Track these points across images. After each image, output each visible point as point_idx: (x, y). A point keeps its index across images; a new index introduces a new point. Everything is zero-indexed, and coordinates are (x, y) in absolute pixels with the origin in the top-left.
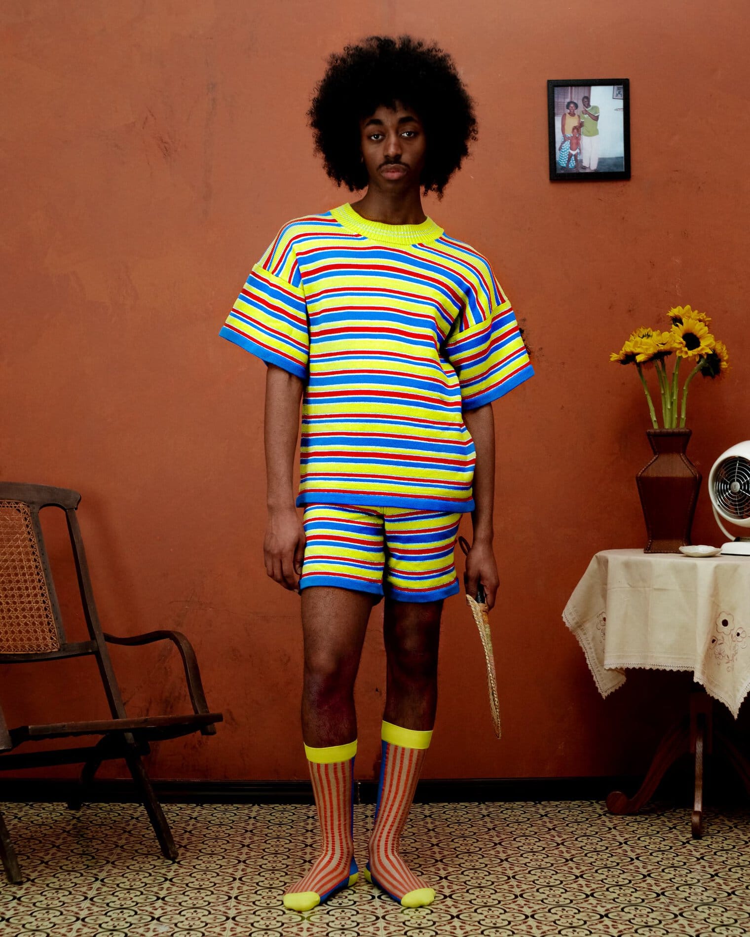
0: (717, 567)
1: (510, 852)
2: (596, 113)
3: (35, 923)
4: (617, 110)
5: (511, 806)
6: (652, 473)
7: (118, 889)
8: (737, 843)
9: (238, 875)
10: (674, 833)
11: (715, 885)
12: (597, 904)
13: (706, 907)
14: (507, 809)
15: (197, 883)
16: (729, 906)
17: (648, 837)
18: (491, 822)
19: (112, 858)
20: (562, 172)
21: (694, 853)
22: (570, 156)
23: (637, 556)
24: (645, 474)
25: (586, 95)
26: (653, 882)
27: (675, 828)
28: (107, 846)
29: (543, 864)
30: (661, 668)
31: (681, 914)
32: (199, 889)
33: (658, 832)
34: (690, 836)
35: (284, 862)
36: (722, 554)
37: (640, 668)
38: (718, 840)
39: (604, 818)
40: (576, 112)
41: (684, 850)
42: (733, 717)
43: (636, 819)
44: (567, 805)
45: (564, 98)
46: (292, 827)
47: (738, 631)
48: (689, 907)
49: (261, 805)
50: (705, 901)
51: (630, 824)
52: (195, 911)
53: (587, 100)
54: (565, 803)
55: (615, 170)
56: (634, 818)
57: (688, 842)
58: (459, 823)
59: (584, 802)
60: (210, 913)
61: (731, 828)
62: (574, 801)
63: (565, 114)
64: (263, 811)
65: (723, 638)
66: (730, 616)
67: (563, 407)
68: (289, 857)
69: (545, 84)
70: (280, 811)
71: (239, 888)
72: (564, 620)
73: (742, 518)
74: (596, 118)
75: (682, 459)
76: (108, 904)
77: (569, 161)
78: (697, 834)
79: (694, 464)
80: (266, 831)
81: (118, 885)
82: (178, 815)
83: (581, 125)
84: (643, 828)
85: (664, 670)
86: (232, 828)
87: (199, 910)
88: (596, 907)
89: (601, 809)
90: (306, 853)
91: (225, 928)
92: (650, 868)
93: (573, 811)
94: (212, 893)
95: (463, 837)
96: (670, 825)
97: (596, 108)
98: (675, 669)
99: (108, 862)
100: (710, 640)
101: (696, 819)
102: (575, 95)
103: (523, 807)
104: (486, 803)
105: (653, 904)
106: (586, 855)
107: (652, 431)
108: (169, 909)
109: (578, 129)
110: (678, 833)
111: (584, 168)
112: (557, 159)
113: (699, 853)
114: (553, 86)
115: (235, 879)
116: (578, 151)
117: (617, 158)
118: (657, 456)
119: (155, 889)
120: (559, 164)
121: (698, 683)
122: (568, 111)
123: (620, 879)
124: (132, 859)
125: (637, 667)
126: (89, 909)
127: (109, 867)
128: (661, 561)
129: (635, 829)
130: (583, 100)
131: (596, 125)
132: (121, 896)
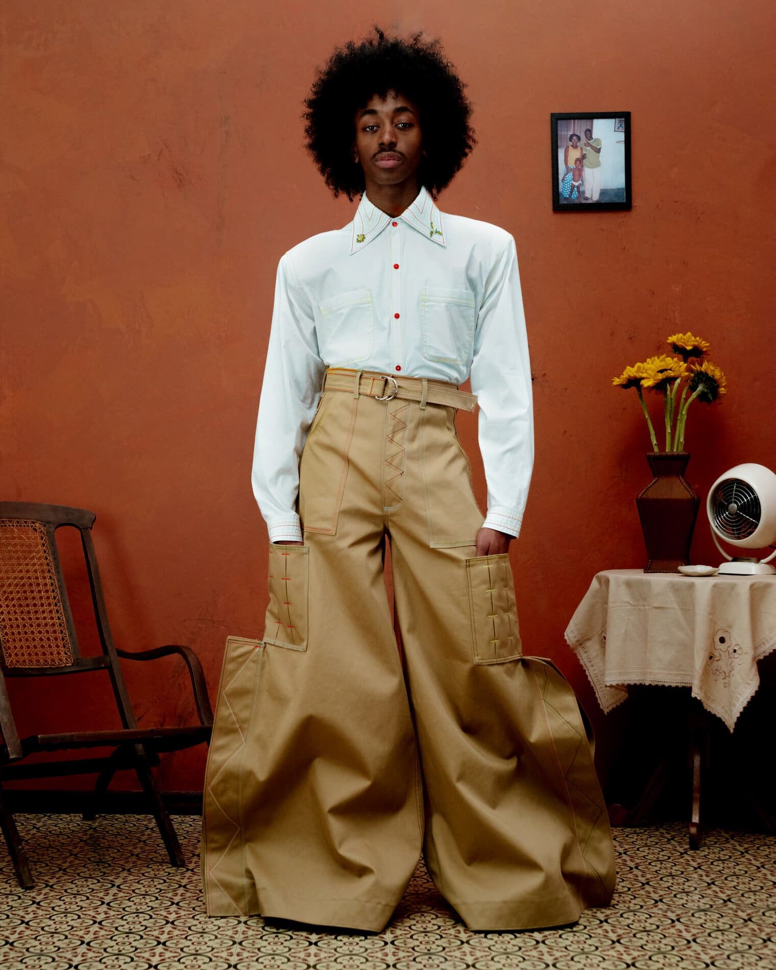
2: (598, 145)
4: (618, 142)
7: (134, 895)
17: (647, 848)
19: (127, 866)
20: (565, 202)
21: (692, 863)
22: (573, 187)
24: (645, 496)
25: (589, 128)
26: (651, 889)
27: (673, 839)
30: (660, 684)
40: (578, 144)
41: (682, 860)
43: (635, 831)
45: (567, 130)
47: (735, 648)
53: (589, 132)
56: (634, 830)
57: (686, 853)
61: (727, 839)
63: (568, 147)
65: (720, 654)
66: (726, 633)
67: (565, 432)
72: (566, 637)
74: (598, 151)
75: (681, 481)
77: (571, 192)
78: (695, 845)
81: (133, 891)
82: (191, 826)
83: (584, 157)
84: (642, 839)
96: (669, 836)
97: (598, 140)
99: (124, 869)
100: (707, 657)
101: (693, 830)
102: (578, 127)
107: (652, 454)
109: (580, 160)
110: (676, 844)
111: (587, 199)
112: (560, 190)
114: (557, 119)
116: (580, 182)
117: (619, 189)
118: (656, 479)
119: (170, 895)
120: (562, 195)
121: (696, 698)
122: (571, 143)
124: (148, 867)
127: (125, 874)
129: (634, 840)
130: (585, 133)
132: (137, 901)
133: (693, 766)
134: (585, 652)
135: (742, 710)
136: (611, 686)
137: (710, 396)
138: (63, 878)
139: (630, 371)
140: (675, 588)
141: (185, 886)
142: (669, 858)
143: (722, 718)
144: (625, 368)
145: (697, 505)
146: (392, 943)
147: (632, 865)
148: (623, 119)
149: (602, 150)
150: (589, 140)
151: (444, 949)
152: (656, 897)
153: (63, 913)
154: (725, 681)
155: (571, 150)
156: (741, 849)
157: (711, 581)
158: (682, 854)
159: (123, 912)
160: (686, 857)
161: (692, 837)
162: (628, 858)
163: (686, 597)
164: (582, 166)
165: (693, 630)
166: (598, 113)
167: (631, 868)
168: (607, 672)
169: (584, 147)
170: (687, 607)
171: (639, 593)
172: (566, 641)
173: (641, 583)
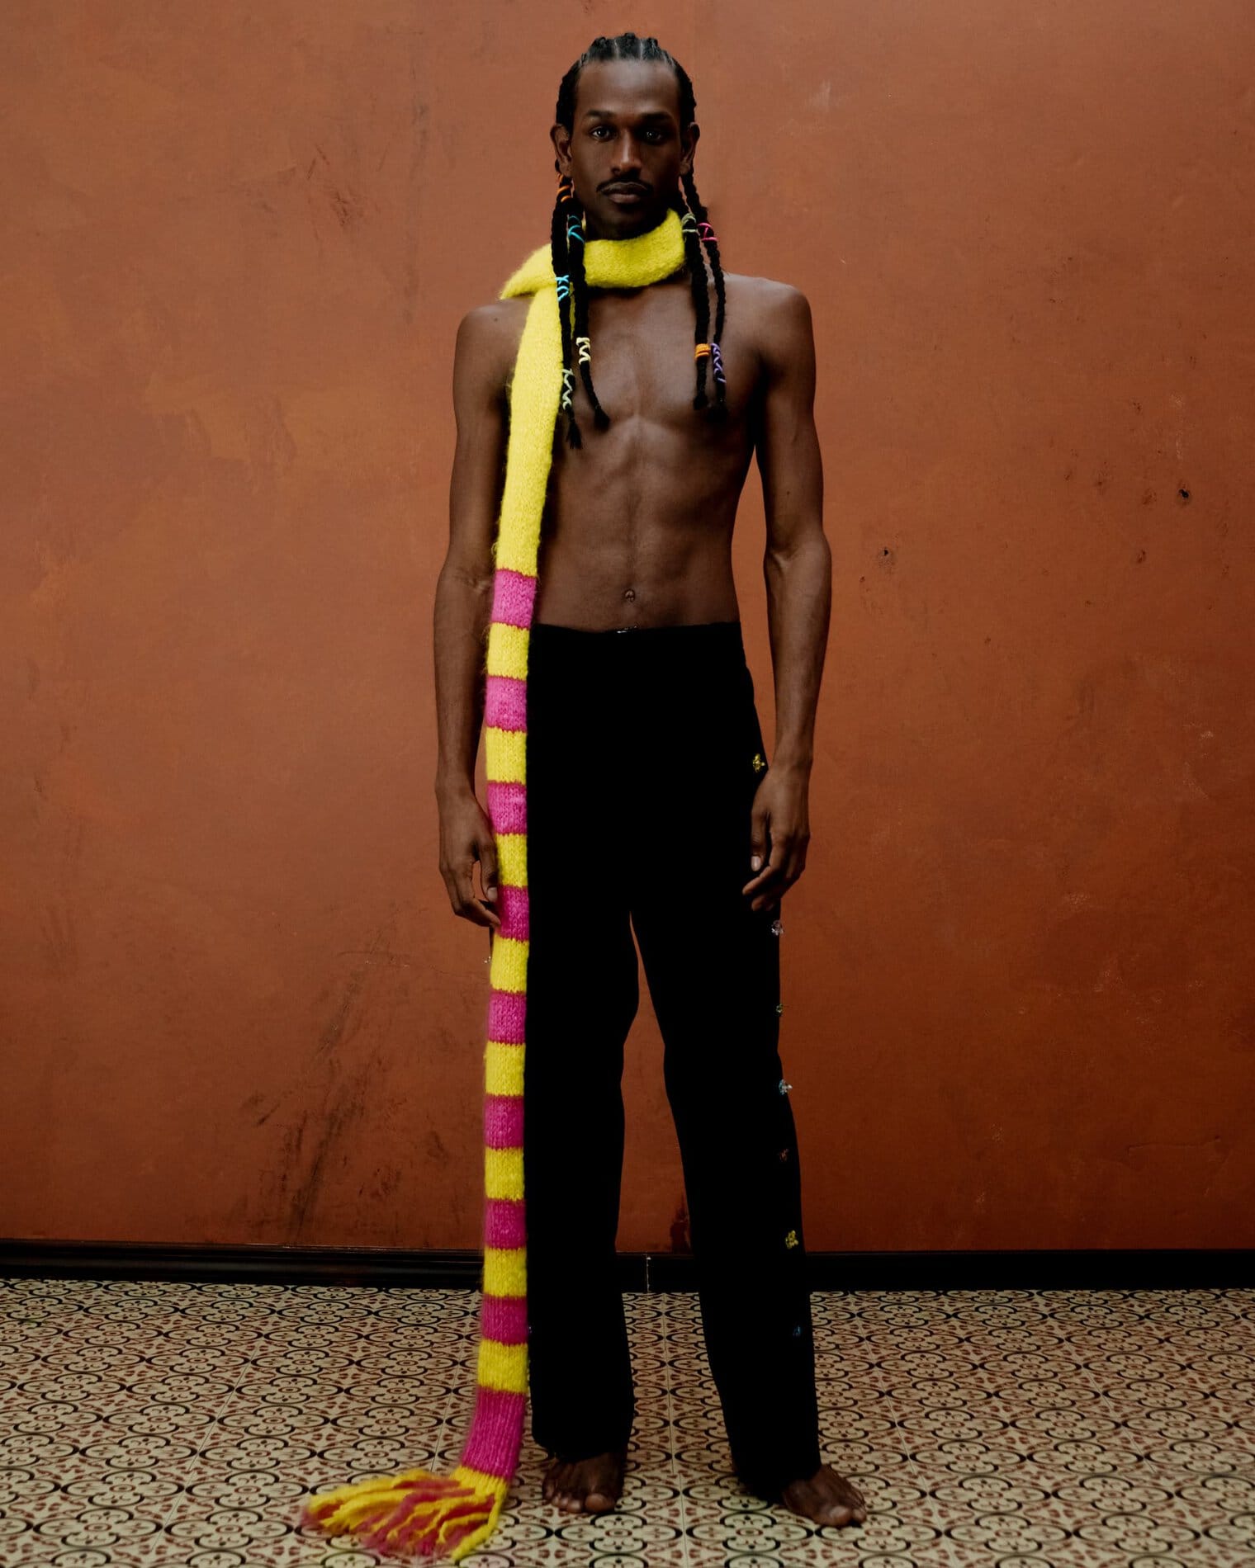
138: (126, 1405)
141: (334, 1422)
142: (1161, 1375)
146: (690, 1532)
147: (1099, 1388)
151: (778, 1544)
159: (229, 1470)
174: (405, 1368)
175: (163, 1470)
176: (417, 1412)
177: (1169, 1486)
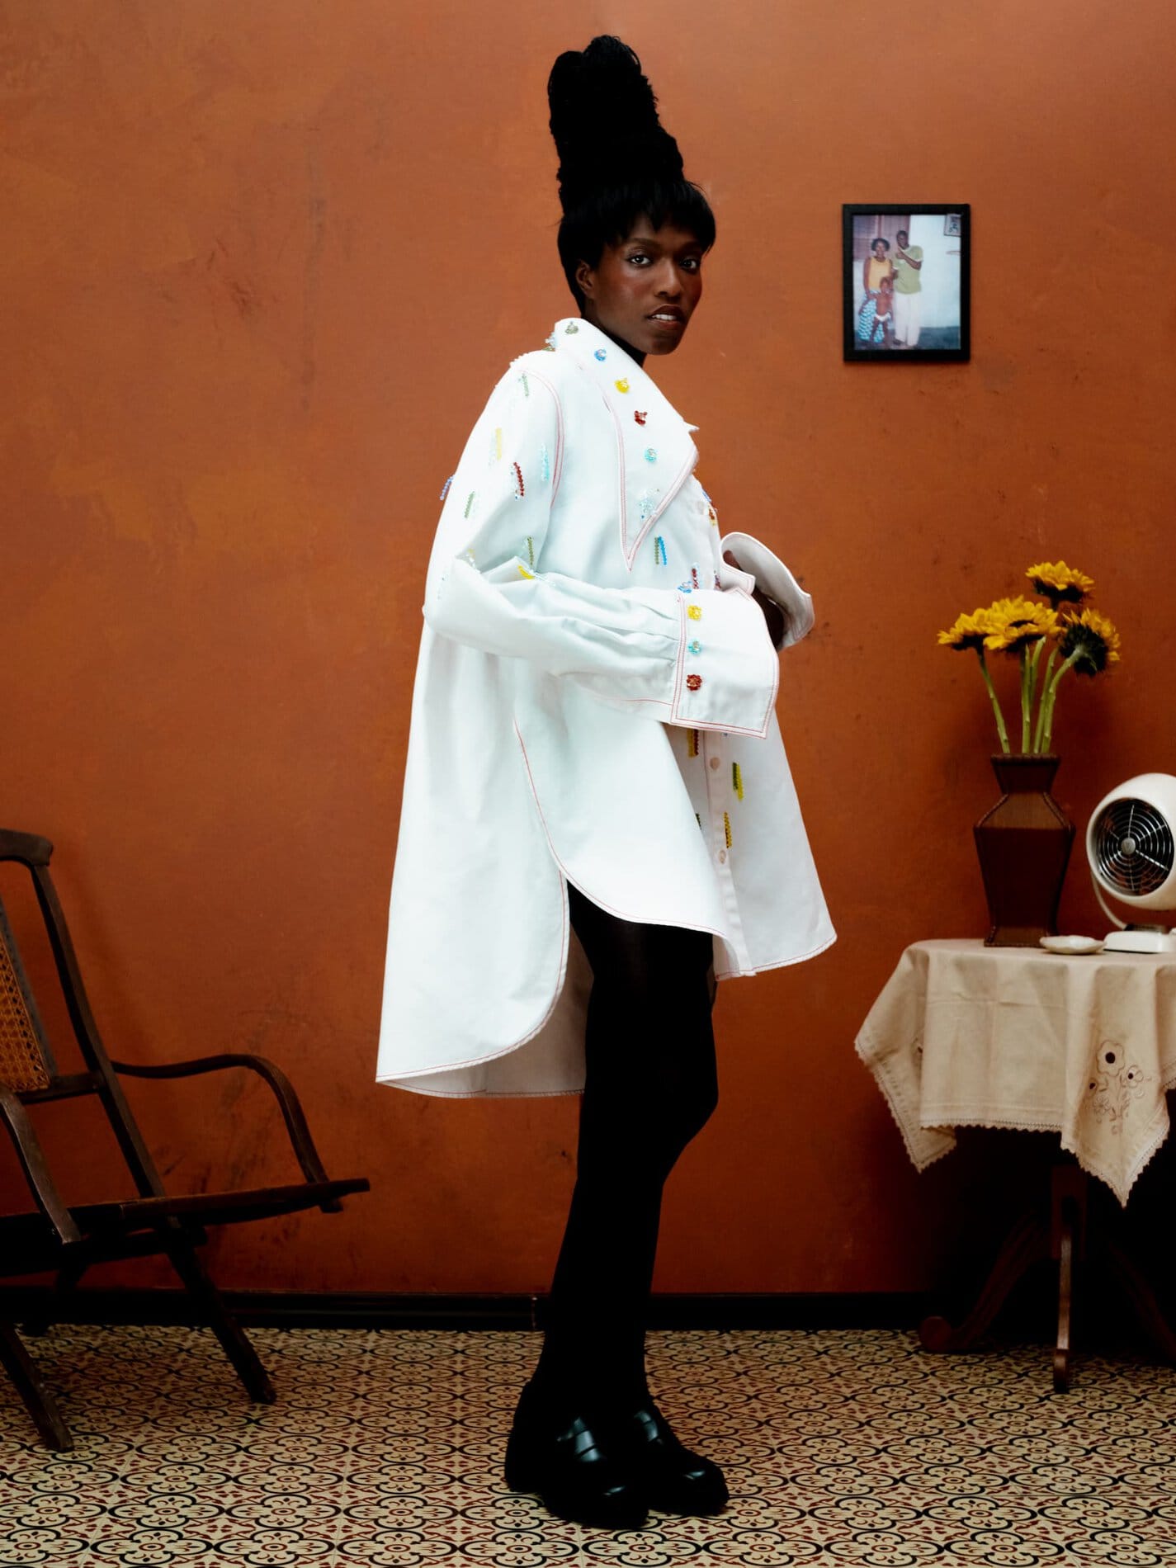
0: (1100, 972)
1: (772, 1411)
2: (918, 257)
3: (37, 1516)
4: (950, 253)
5: (771, 1336)
6: (1000, 821)
7: (165, 1463)
8: (1124, 1399)
9: (352, 1441)
10: (1025, 1382)
11: (1092, 1466)
12: (912, 1494)
13: (1080, 1501)
14: (765, 1342)
15: (287, 1454)
16: (1115, 1500)
17: (985, 1389)
18: (741, 1362)
19: (152, 1414)
20: (864, 348)
21: (1057, 1415)
22: (876, 323)
23: (973, 950)
24: (988, 823)
25: (903, 229)
26: (996, 1460)
27: (1026, 1374)
28: (144, 1394)
29: (825, 1431)
30: (1009, 1127)
31: (1041, 1512)
32: (292, 1464)
33: (1001, 1381)
34: (1050, 1387)
35: (421, 1422)
36: (1106, 950)
37: (978, 1126)
38: (1094, 1394)
39: (915, 1358)
40: (886, 254)
42: (1119, 1204)
43: (965, 1360)
44: (858, 1337)
45: (869, 232)
46: (431, 1368)
47: (1131, 1071)
48: (1053, 1500)
49: (382, 1331)
50: (1078, 1491)
51: (957, 1368)
52: (286, 1500)
53: (903, 236)
54: (855, 1333)
55: (947, 347)
56: (963, 1358)
57: (1047, 1398)
58: (691, 1363)
59: (883, 1331)
60: (309, 1503)
61: (1113, 1375)
62: (868, 1329)
63: (869, 259)
64: (385, 1341)
65: (1107, 1081)
66: (1118, 1047)
68: (428, 1415)
69: (838, 210)
70: (410, 1341)
71: (353, 1463)
72: (857, 1048)
73: (1137, 893)
75: (1045, 800)
76: (149, 1487)
77: (874, 332)
78: (1062, 1385)
79: (1062, 808)
80: (392, 1373)
81: (164, 1457)
83: (894, 275)
84: (976, 1375)
85: (1015, 1130)
86: (337, 1367)
87: (292, 1498)
88: (909, 1499)
89: (911, 1343)
90: (454, 1409)
91: (334, 1526)
92: (991, 1437)
93: (867, 1346)
94: (313, 1471)
95: (700, 1385)
96: (1019, 1370)
97: (917, 249)
98: (1031, 1129)
99: (147, 1420)
100: (1086, 1085)
102: (885, 227)
103: (789, 1338)
104: (732, 1332)
105: (997, 1496)
106: (890, 1416)
107: (999, 756)
108: (245, 1495)
109: (889, 281)
110: (1032, 1383)
111: (898, 343)
112: (856, 328)
113: (1065, 1416)
114: (853, 213)
115: (346, 1449)
116: (888, 316)
118: (1006, 796)
121: (1067, 1150)
122: (875, 253)
123: (944, 1455)
124: (184, 1415)
125: (974, 1124)
126: (120, 1494)
127: (149, 1427)
128: (1012, 960)
129: (964, 1375)
130: (898, 237)
131: (918, 276)
132: (170, 1474)
133: (1059, 1259)
134: (888, 1072)
135: (1141, 1171)
136: (931, 1129)
137: (1094, 665)
139: (966, 623)
140: (1035, 973)
143: (1108, 1183)
144: (958, 616)
145: (1069, 839)
147: (964, 1417)
148: (959, 216)
149: (923, 265)
150: (904, 248)
152: (1004, 1472)
153: (52, 1493)
154: (1115, 1123)
155: (875, 265)
156: (1136, 1392)
157: (1094, 963)
158: (1042, 1399)
160: (1049, 1405)
161: (1057, 1372)
162: (956, 1407)
163: (1053, 987)
164: (892, 290)
165: (1063, 1040)
166: (918, 206)
167: (962, 1424)
168: (924, 1106)
169: (895, 260)
170: (1055, 1002)
171: (979, 981)
172: (856, 1054)
173: (981, 964)
174: (310, 1401)
175: (85, 1493)
176: (324, 1440)
177: (1032, 1505)
